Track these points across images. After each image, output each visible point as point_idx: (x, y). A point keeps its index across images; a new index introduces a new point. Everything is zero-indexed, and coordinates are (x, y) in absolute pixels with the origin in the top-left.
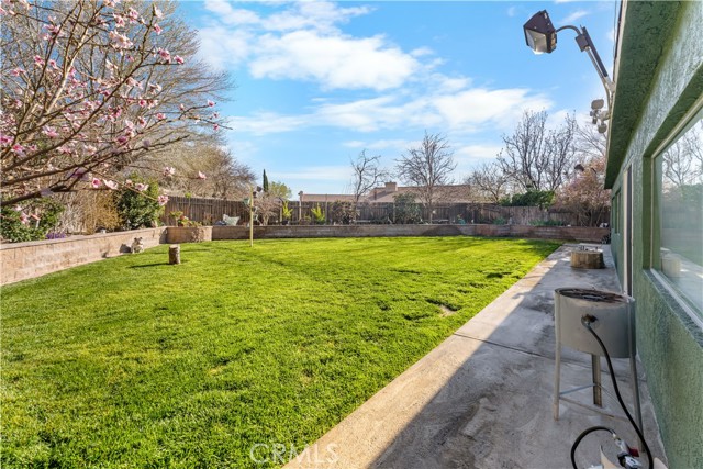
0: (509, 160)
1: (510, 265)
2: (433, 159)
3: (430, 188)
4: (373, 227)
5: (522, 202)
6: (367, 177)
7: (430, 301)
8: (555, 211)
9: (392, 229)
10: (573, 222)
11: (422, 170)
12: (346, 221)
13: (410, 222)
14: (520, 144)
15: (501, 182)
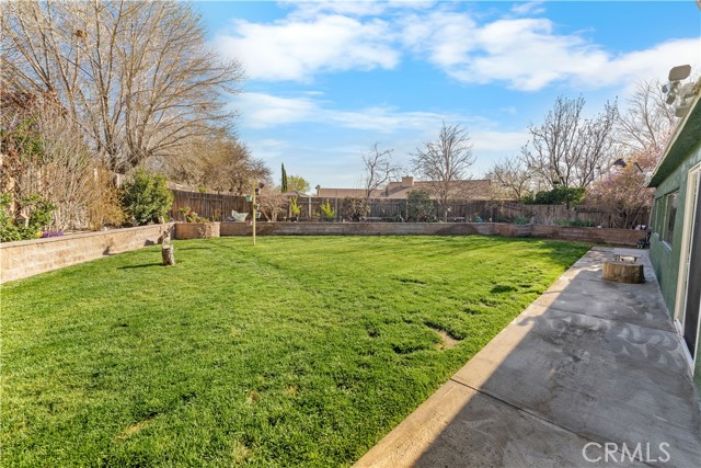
0: (535, 154)
1: (529, 275)
2: (450, 153)
3: (447, 184)
4: (383, 224)
5: (547, 200)
6: (379, 172)
7: (429, 324)
8: (584, 211)
9: (404, 227)
10: (605, 223)
11: (438, 165)
12: (356, 217)
13: (423, 219)
14: (549, 136)
15: (526, 177)
